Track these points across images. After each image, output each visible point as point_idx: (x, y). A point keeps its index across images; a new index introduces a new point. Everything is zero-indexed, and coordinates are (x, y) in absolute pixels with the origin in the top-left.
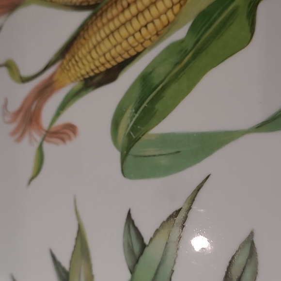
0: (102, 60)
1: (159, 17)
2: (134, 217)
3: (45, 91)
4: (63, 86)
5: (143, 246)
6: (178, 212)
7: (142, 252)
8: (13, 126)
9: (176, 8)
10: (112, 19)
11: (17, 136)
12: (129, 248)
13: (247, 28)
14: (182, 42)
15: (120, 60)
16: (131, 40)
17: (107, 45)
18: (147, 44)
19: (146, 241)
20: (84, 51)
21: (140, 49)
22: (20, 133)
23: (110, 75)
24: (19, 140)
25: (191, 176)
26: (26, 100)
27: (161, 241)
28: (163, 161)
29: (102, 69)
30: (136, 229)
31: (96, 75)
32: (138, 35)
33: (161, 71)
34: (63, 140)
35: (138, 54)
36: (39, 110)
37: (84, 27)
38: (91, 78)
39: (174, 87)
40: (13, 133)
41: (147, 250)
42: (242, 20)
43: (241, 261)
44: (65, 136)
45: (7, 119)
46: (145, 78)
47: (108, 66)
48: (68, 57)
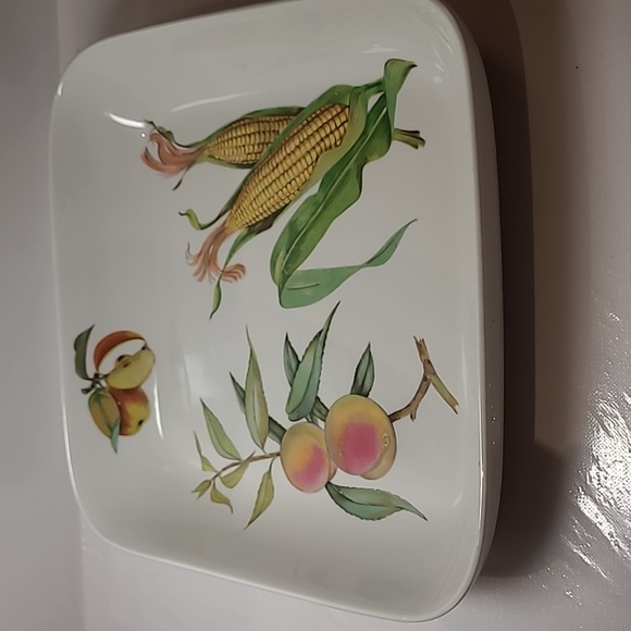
0: (261, 210)
1: (299, 176)
2: (290, 339)
3: (219, 237)
4: (232, 232)
5: (299, 362)
6: (320, 332)
7: (297, 369)
8: (196, 267)
9: (310, 168)
10: (266, 177)
11: (199, 276)
12: (288, 365)
13: (358, 186)
14: (315, 196)
15: (273, 210)
16: (280, 193)
17: (263, 198)
18: (292, 197)
19: (300, 359)
20: (247, 202)
21: (287, 201)
22: (201, 274)
23: (267, 223)
24: (200, 280)
25: (325, 305)
26: (205, 244)
27: (310, 357)
28: (308, 292)
29: (261, 218)
30: (292, 348)
31: (257, 223)
32: (285, 190)
33: (303, 219)
34: (235, 278)
35: (286, 205)
36: (215, 252)
37: (246, 182)
38: (254, 225)
39: (312, 232)
40: (196, 274)
41: (301, 365)
42: (353, 179)
43: (363, 367)
44: (236, 275)
45: (191, 261)
46: (291, 224)
47: (266, 215)
48: (235, 208)
